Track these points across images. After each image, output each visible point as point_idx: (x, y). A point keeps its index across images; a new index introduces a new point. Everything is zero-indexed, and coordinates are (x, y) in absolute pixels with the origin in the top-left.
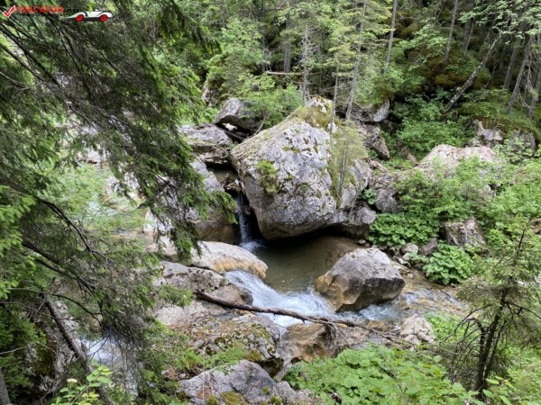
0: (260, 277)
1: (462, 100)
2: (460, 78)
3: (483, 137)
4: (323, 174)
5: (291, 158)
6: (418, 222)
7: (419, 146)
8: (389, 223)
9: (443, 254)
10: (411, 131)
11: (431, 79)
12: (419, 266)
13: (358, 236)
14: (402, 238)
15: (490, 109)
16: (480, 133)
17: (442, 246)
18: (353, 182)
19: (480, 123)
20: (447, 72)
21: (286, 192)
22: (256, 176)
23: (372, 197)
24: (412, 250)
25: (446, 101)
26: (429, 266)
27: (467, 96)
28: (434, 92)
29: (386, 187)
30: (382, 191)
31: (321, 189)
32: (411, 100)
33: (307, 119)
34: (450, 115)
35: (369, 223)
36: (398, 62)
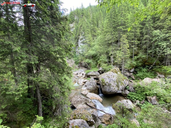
0: (100, 102)
1: (152, 68)
2: (151, 63)
3: (159, 76)
4: (115, 82)
5: (108, 79)
6: (140, 95)
7: (142, 77)
8: (132, 94)
9: (146, 104)
10: (140, 74)
11: (144, 63)
12: (140, 106)
13: (125, 96)
14: (135, 98)
15: (160, 70)
16: (158, 75)
17: (146, 102)
18: (123, 84)
19: (158, 73)
20: (148, 62)
21: (107, 85)
22: (101, 81)
23: (129, 88)
24: (138, 102)
25: (148, 68)
26: (142, 107)
27: (154, 67)
28: (145, 66)
29: (132, 86)
30: (131, 87)
31: (114, 85)
32: (139, 68)
33: (112, 71)
34: (150, 71)
35: (127, 94)
36: (136, 60)
